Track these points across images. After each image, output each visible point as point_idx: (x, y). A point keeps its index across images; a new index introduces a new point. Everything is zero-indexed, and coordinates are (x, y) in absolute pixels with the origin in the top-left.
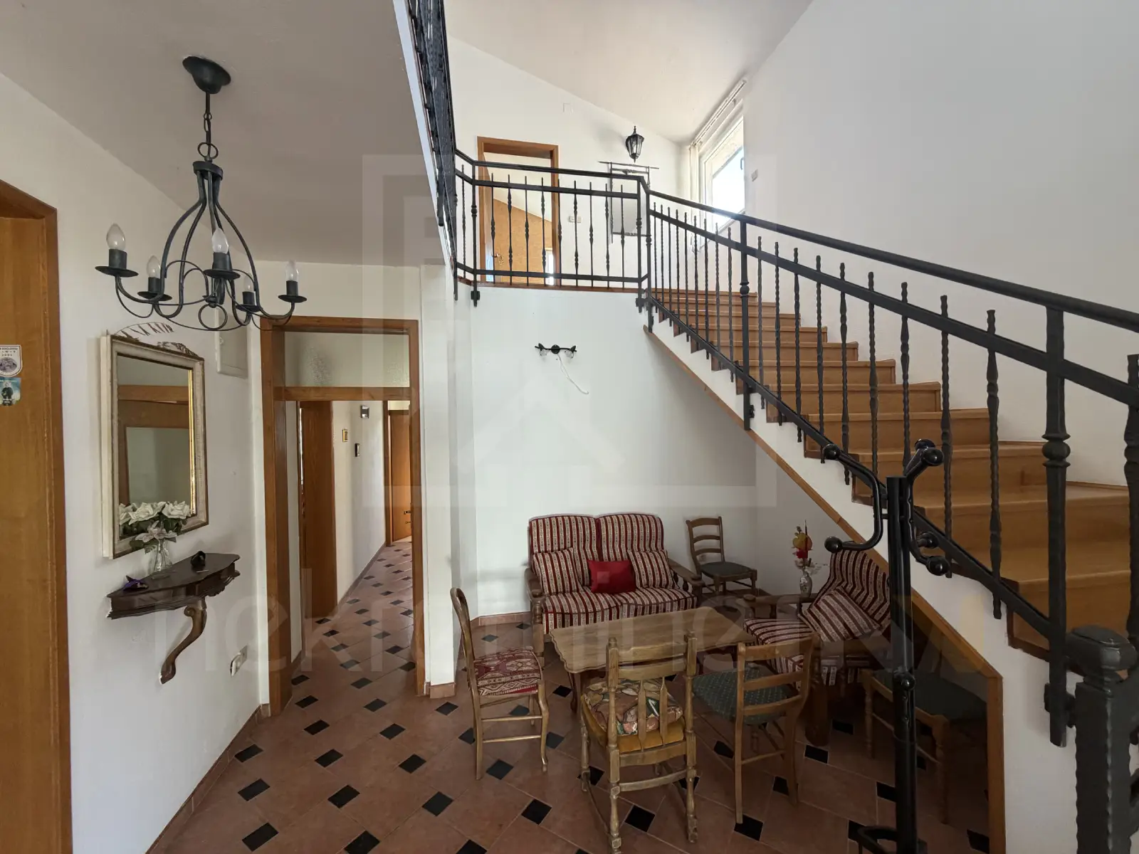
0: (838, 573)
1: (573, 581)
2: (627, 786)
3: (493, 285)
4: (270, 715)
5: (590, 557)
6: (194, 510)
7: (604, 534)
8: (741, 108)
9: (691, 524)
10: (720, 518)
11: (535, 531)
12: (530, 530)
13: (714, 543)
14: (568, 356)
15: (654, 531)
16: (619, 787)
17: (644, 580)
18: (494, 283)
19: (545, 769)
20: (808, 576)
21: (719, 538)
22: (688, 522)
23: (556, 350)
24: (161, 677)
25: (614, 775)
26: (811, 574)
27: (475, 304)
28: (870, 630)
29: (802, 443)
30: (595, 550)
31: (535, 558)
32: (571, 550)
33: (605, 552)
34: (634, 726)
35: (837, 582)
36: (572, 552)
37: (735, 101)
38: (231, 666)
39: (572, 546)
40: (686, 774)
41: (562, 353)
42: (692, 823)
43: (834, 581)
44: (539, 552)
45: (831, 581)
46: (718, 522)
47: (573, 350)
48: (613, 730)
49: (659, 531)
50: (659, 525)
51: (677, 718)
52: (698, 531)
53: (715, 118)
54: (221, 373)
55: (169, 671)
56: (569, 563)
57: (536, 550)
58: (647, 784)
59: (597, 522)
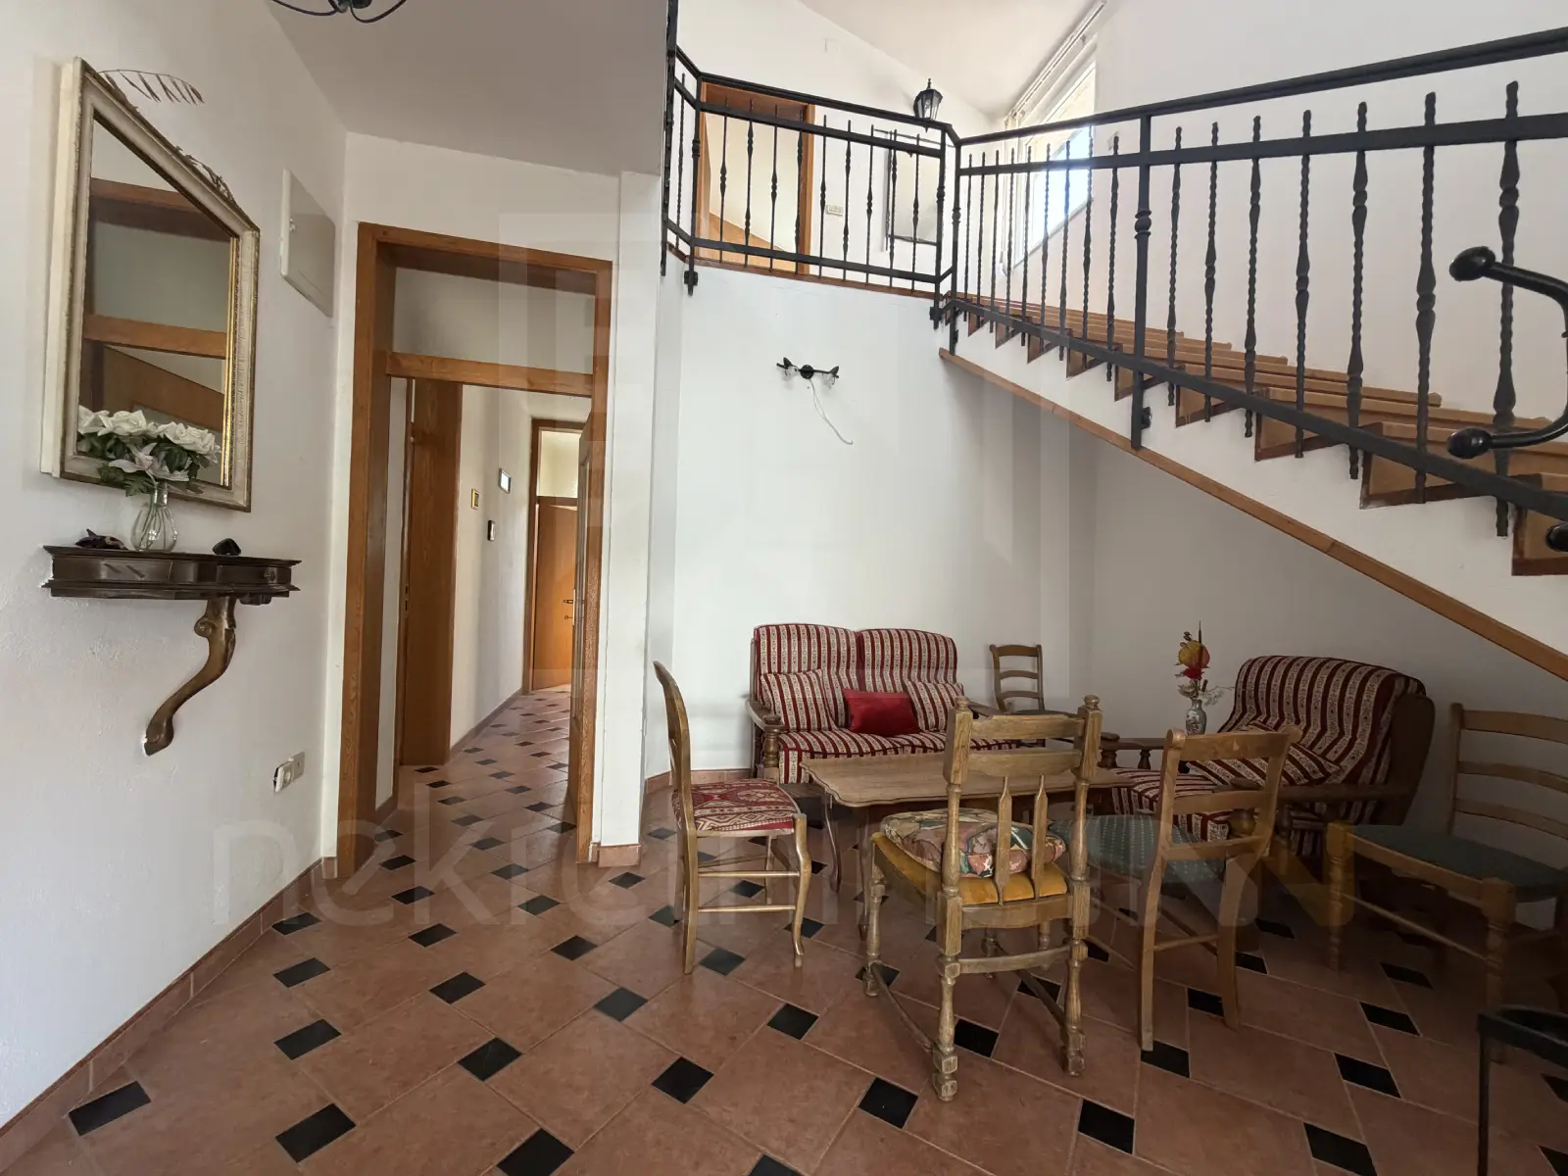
0: (1251, 704)
1: (823, 714)
2: (972, 965)
3: (718, 264)
4: (336, 875)
5: (846, 685)
6: (227, 480)
7: (868, 653)
8: (1094, 48)
9: (998, 652)
10: (1039, 647)
11: (764, 641)
12: (757, 643)
13: (1027, 684)
14: (826, 383)
15: (943, 655)
16: (958, 965)
17: (932, 720)
18: (721, 261)
19: (798, 963)
20: (1200, 708)
21: (1036, 676)
22: (992, 648)
23: (807, 372)
24: (145, 741)
25: (952, 942)
26: (1207, 704)
27: (690, 291)
28: (1321, 775)
29: (1253, 439)
30: (854, 677)
31: (763, 680)
32: (819, 672)
33: (869, 681)
34: (987, 860)
35: (1249, 716)
36: (820, 675)
37: (1084, 39)
38: (276, 775)
39: (819, 667)
40: (1070, 953)
41: (815, 378)
42: (1077, 1043)
43: (1241, 717)
44: (770, 672)
45: (1236, 717)
46: (1035, 652)
47: (835, 372)
48: (953, 862)
49: (951, 656)
50: (950, 647)
51: (1058, 855)
52: (1007, 663)
53: (1050, 68)
54: (287, 279)
55: (161, 732)
56: (817, 688)
57: (764, 669)
58: (1005, 964)
59: (860, 638)
